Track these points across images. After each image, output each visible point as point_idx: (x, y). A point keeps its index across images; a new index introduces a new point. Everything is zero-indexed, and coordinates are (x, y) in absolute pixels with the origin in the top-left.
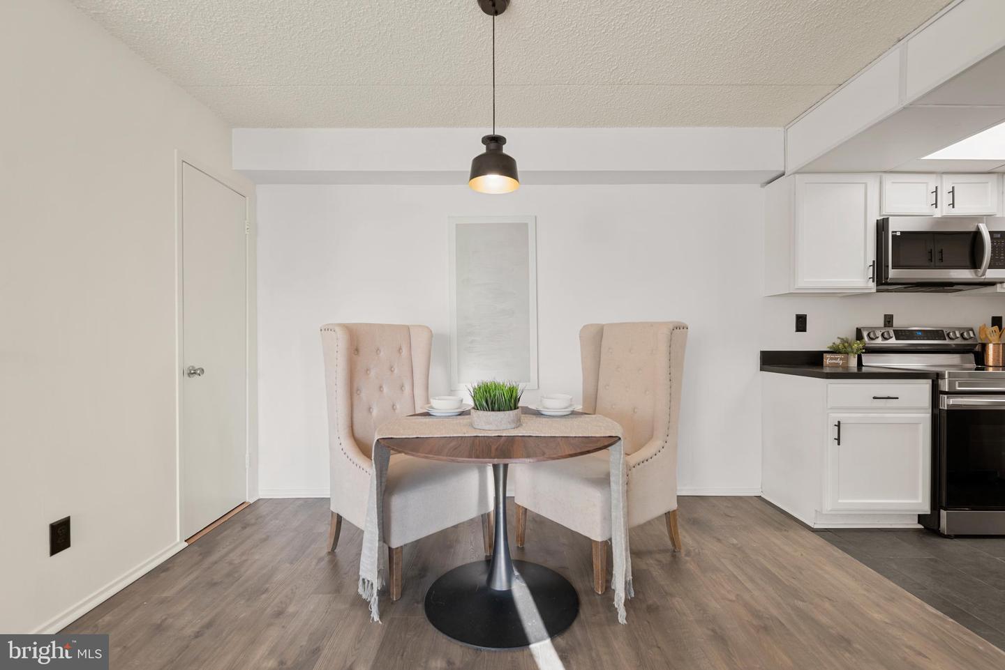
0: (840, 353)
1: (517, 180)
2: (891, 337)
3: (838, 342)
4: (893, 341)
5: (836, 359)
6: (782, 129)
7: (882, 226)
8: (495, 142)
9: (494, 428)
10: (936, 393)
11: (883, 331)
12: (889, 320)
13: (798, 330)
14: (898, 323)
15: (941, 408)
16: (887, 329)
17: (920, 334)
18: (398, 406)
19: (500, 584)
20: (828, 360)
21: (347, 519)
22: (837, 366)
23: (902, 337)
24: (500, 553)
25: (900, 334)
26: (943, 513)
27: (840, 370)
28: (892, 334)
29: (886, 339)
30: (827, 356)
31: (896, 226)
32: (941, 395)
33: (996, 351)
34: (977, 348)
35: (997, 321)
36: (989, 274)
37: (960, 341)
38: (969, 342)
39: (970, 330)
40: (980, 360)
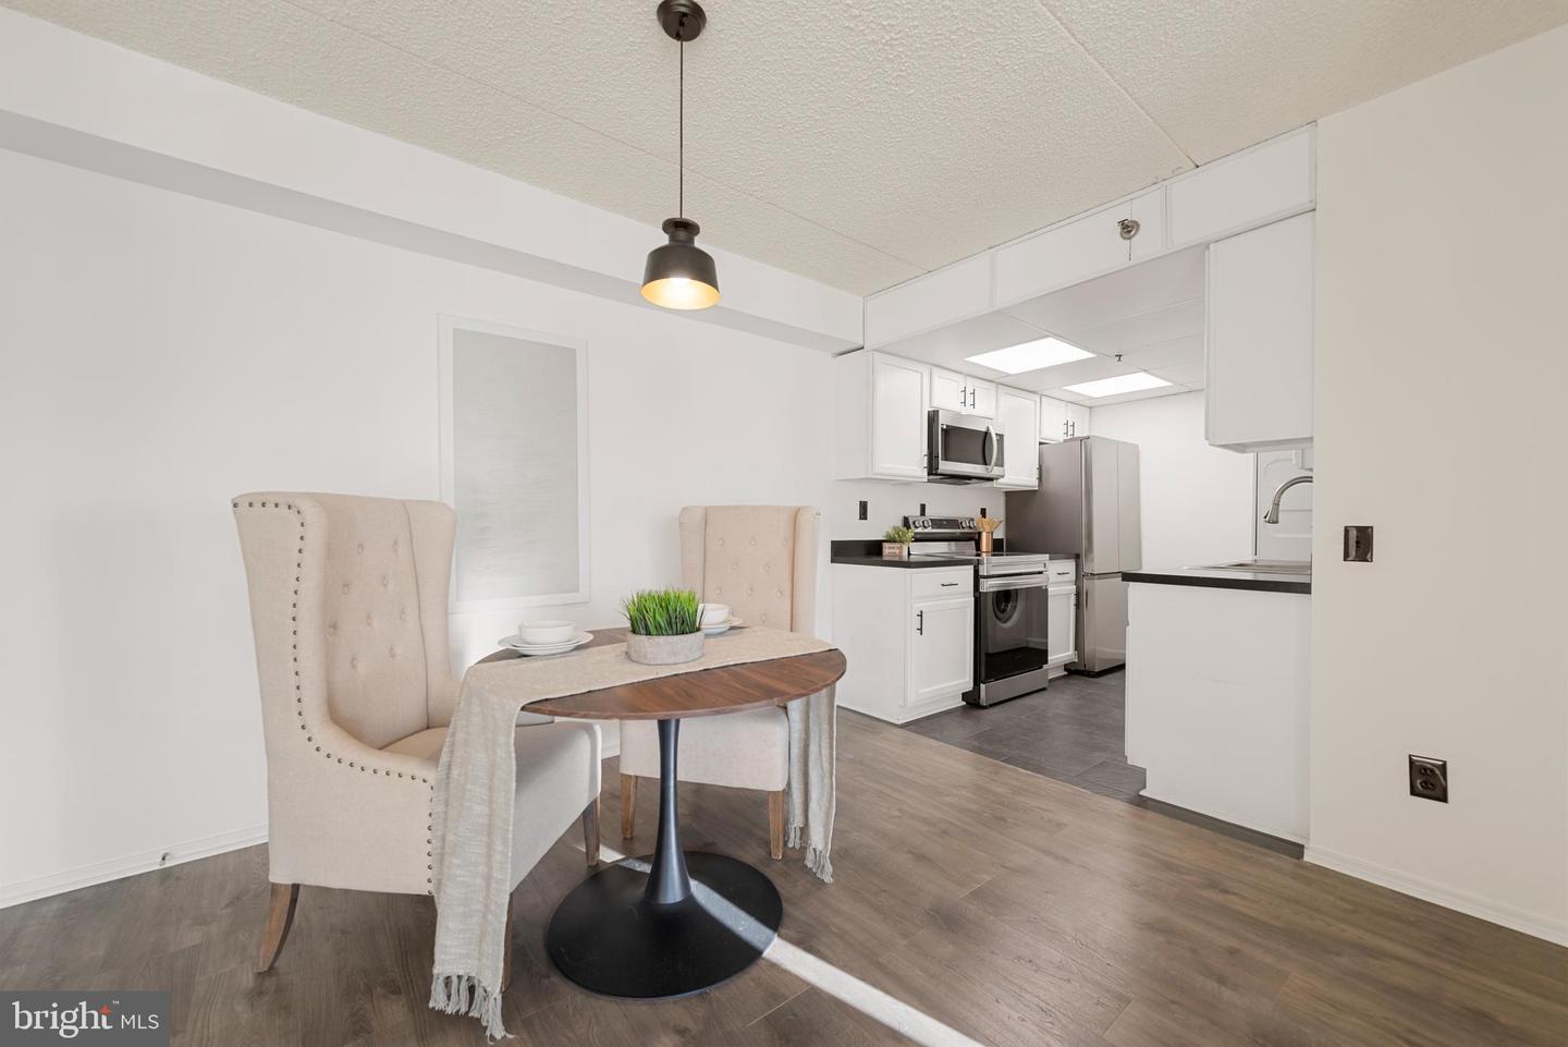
0: (895, 542)
1: (716, 288)
2: (928, 524)
3: (890, 531)
4: (929, 530)
5: (893, 548)
6: (861, 299)
7: (933, 418)
8: (681, 228)
9: (681, 658)
10: (977, 577)
11: (920, 519)
12: (923, 510)
13: (861, 518)
16: (924, 517)
17: (945, 522)
18: (398, 650)
19: (672, 894)
20: (887, 549)
21: (307, 883)
22: (894, 555)
23: (934, 526)
24: (671, 848)
26: (983, 686)
27: (897, 559)
28: (929, 522)
29: (925, 527)
30: (885, 545)
31: (944, 421)
33: (988, 539)
34: (977, 536)
35: (983, 512)
36: (996, 471)
37: (966, 530)
38: (970, 531)
39: (972, 520)
40: (978, 547)
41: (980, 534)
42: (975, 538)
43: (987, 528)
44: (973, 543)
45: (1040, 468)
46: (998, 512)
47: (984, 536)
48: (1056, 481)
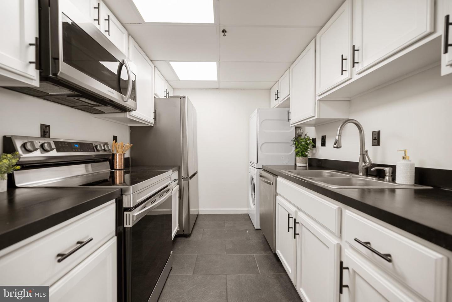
2: (53, 149)
4: (54, 153)
10: (120, 211)
11: (42, 142)
12: (45, 131)
14: (56, 134)
15: (125, 226)
16: (47, 140)
17: (77, 146)
23: (62, 149)
25: (60, 146)
28: (53, 146)
29: (46, 151)
32: (125, 213)
33: (120, 159)
34: (111, 158)
35: (115, 138)
36: (129, 103)
37: (101, 153)
38: (106, 153)
39: (106, 144)
40: (112, 166)
41: (113, 155)
42: (111, 159)
43: (120, 151)
44: (108, 163)
45: (155, 112)
46: (125, 139)
47: (118, 157)
48: (164, 122)
